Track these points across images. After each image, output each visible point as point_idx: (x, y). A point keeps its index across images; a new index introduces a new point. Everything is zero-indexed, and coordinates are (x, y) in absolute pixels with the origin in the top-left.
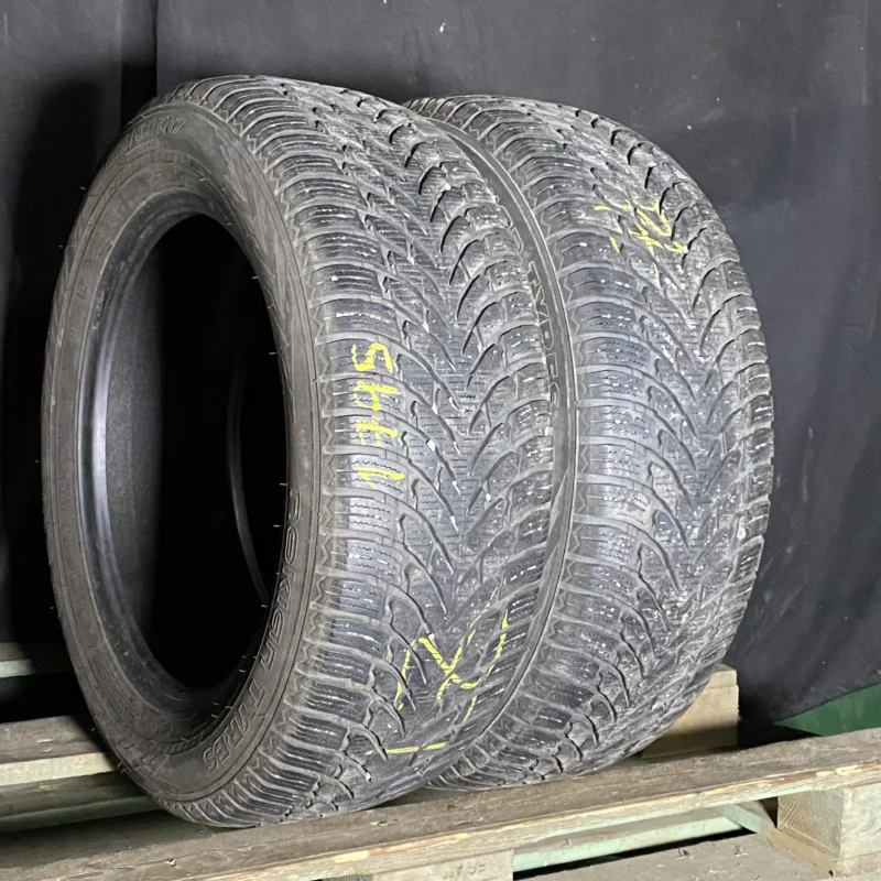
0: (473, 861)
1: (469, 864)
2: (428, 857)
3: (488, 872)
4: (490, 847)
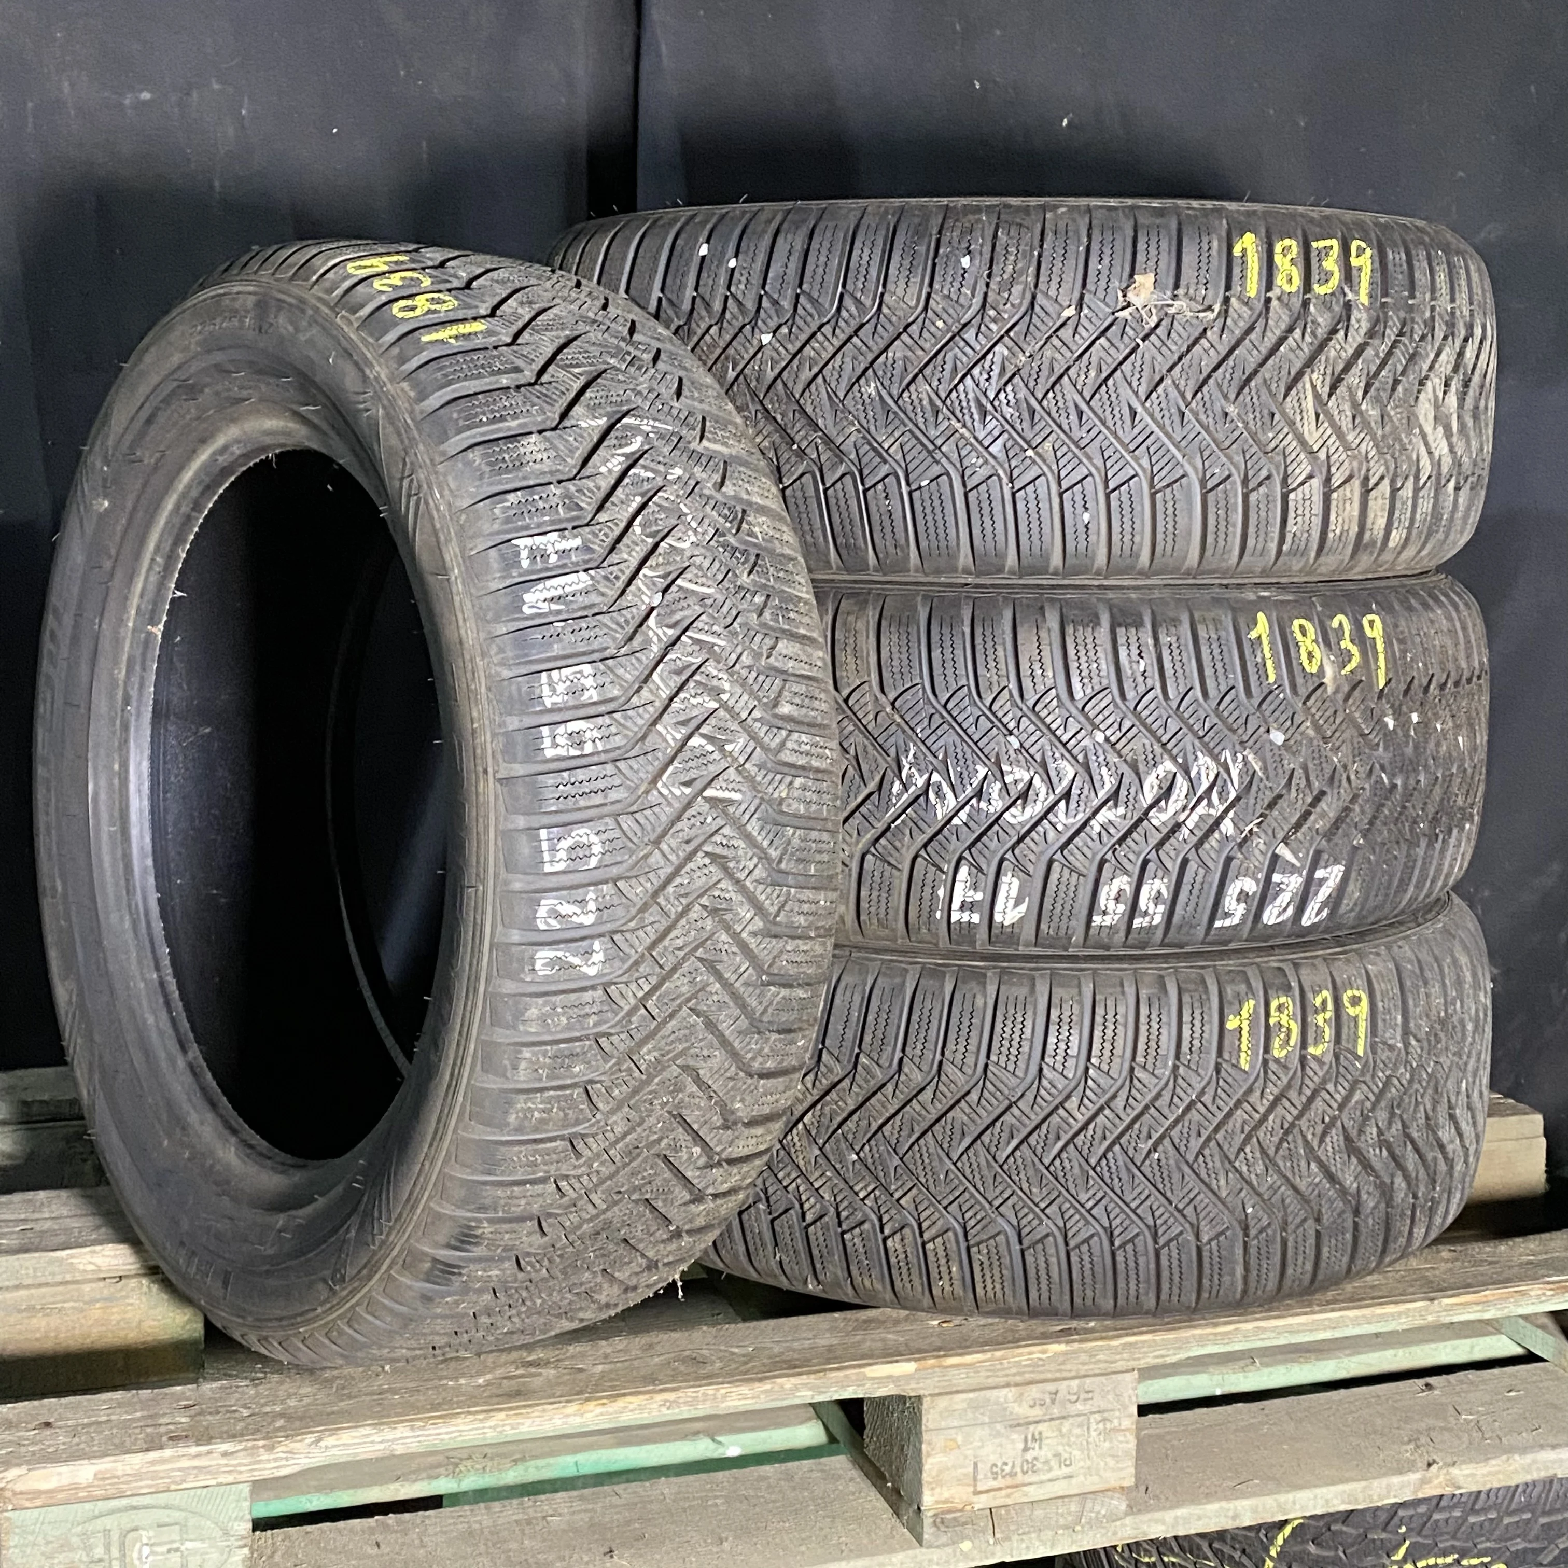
0: (1075, 1384)
1: (1069, 1388)
2: (1006, 1375)
3: (1098, 1402)
4: (1102, 1365)
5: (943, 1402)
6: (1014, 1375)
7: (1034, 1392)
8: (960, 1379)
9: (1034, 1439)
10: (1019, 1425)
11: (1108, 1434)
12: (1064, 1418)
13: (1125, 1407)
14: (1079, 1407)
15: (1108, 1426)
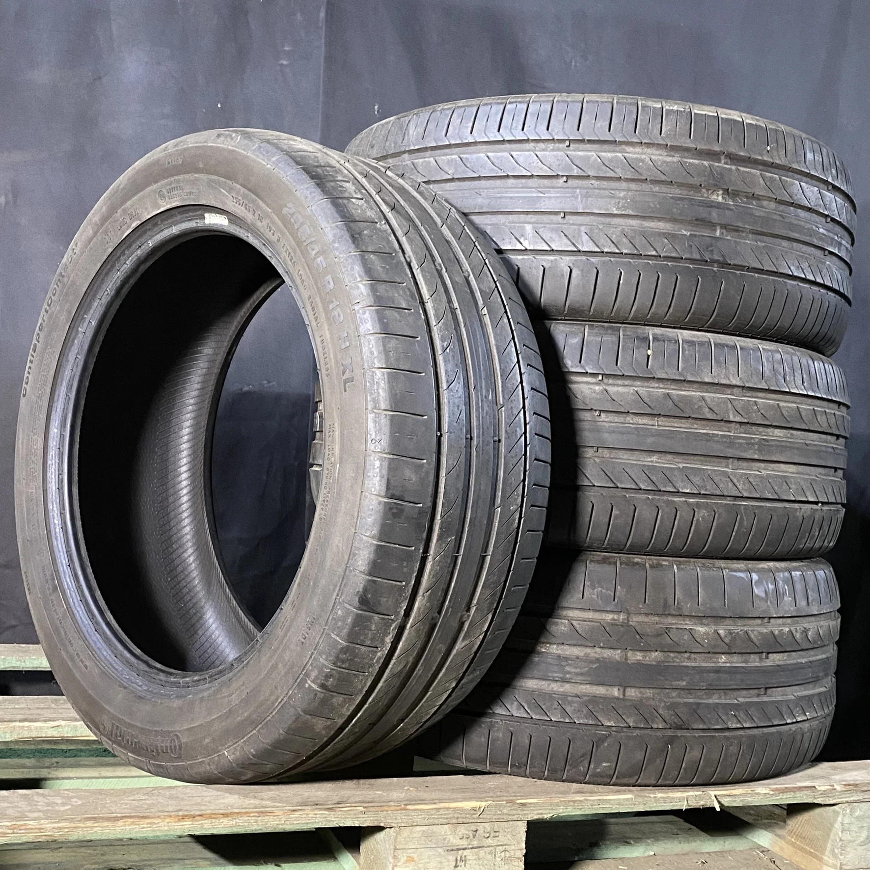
0: (488, 826)
1: (485, 827)
2: (447, 818)
3: (502, 839)
4: (505, 817)
5: (406, 832)
6: (451, 818)
7: (462, 830)
8: (418, 819)
9: (461, 860)
10: (452, 850)
11: (507, 860)
12: (479, 847)
13: (519, 843)
14: (490, 841)
15: (507, 856)
